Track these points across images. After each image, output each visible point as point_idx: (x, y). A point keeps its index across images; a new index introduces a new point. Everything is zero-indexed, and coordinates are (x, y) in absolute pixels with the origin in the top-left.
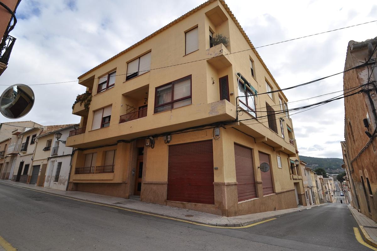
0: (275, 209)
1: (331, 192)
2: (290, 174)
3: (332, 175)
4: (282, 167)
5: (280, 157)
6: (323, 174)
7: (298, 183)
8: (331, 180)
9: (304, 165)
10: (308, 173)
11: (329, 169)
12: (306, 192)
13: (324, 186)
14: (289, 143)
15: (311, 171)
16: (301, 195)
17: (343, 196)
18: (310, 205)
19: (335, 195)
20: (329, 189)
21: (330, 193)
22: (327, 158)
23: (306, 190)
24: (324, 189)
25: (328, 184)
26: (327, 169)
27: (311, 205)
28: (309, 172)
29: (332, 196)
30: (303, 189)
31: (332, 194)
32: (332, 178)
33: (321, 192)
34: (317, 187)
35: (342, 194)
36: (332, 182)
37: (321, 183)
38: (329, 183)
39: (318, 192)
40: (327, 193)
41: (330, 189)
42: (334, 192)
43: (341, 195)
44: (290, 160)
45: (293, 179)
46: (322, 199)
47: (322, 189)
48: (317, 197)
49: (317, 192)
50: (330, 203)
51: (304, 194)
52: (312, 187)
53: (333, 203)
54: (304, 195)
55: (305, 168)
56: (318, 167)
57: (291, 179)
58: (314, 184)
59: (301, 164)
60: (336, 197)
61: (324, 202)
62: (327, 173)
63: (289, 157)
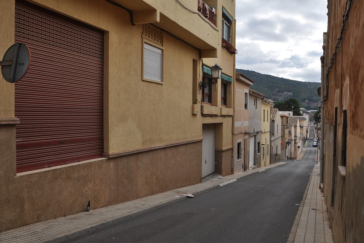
0: (89, 205)
1: (298, 141)
2: (195, 102)
3: (310, 111)
4: (162, 81)
5: (160, 51)
6: (294, 109)
7: (220, 125)
8: (304, 119)
9: (248, 85)
10: (255, 104)
11: (307, 101)
12: (239, 144)
13: (287, 131)
14: (197, 11)
15: (262, 99)
16: (222, 151)
17: (316, 146)
18: (243, 170)
19: (305, 145)
20: (295, 136)
21: (295, 143)
22: (309, 83)
23: (240, 140)
24: (287, 136)
25: (295, 127)
26: (304, 100)
27: (245, 170)
28: (259, 102)
29: (299, 147)
30: (230, 139)
31: (300, 144)
32: (306, 116)
33: (279, 142)
34: (270, 132)
35: (315, 143)
36: (306, 123)
37: (283, 125)
38: (298, 125)
39: (271, 141)
40: (288, 143)
41: (298, 135)
42: (305, 140)
43: (314, 146)
44: (203, 65)
45: (203, 115)
46: (276, 155)
47: (283, 136)
48: (266, 152)
49: (268, 143)
50: (290, 161)
51: (232, 149)
52: (257, 133)
53: (298, 159)
54: (230, 152)
55: (250, 91)
56: (291, 96)
57: (194, 115)
58: (266, 126)
59: (238, 80)
60: (304, 149)
61: (280, 160)
62: (301, 109)
63: (200, 57)
